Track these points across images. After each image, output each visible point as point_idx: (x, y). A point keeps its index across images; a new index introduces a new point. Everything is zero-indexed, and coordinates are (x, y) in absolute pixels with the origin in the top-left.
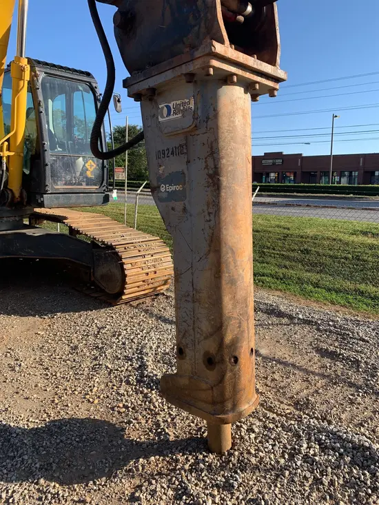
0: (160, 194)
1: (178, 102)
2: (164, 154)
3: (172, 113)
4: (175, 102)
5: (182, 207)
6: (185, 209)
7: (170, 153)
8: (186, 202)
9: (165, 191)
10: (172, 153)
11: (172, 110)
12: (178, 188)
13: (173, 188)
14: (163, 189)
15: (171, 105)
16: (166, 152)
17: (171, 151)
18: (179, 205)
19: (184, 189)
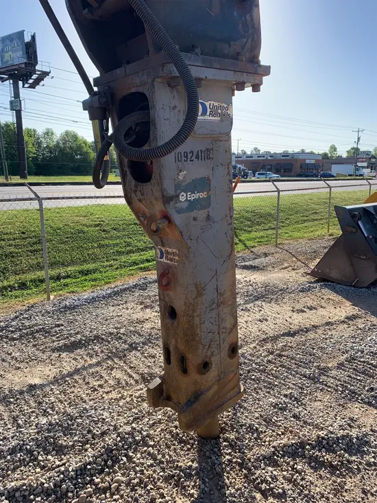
0: (178, 205)
1: (216, 104)
2: (187, 157)
3: (208, 113)
4: (212, 102)
5: (205, 216)
6: (208, 218)
7: (194, 156)
8: (210, 209)
9: (186, 200)
10: (197, 157)
11: (209, 110)
12: (203, 195)
13: (196, 196)
14: (182, 199)
15: (207, 104)
16: (189, 156)
17: (195, 154)
18: (201, 214)
19: (209, 197)
